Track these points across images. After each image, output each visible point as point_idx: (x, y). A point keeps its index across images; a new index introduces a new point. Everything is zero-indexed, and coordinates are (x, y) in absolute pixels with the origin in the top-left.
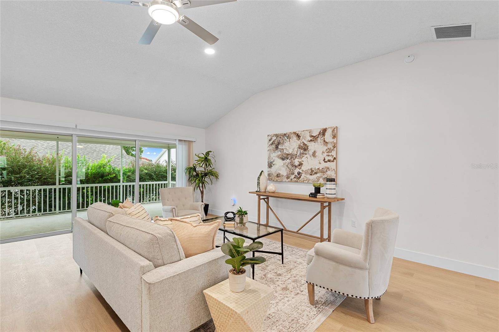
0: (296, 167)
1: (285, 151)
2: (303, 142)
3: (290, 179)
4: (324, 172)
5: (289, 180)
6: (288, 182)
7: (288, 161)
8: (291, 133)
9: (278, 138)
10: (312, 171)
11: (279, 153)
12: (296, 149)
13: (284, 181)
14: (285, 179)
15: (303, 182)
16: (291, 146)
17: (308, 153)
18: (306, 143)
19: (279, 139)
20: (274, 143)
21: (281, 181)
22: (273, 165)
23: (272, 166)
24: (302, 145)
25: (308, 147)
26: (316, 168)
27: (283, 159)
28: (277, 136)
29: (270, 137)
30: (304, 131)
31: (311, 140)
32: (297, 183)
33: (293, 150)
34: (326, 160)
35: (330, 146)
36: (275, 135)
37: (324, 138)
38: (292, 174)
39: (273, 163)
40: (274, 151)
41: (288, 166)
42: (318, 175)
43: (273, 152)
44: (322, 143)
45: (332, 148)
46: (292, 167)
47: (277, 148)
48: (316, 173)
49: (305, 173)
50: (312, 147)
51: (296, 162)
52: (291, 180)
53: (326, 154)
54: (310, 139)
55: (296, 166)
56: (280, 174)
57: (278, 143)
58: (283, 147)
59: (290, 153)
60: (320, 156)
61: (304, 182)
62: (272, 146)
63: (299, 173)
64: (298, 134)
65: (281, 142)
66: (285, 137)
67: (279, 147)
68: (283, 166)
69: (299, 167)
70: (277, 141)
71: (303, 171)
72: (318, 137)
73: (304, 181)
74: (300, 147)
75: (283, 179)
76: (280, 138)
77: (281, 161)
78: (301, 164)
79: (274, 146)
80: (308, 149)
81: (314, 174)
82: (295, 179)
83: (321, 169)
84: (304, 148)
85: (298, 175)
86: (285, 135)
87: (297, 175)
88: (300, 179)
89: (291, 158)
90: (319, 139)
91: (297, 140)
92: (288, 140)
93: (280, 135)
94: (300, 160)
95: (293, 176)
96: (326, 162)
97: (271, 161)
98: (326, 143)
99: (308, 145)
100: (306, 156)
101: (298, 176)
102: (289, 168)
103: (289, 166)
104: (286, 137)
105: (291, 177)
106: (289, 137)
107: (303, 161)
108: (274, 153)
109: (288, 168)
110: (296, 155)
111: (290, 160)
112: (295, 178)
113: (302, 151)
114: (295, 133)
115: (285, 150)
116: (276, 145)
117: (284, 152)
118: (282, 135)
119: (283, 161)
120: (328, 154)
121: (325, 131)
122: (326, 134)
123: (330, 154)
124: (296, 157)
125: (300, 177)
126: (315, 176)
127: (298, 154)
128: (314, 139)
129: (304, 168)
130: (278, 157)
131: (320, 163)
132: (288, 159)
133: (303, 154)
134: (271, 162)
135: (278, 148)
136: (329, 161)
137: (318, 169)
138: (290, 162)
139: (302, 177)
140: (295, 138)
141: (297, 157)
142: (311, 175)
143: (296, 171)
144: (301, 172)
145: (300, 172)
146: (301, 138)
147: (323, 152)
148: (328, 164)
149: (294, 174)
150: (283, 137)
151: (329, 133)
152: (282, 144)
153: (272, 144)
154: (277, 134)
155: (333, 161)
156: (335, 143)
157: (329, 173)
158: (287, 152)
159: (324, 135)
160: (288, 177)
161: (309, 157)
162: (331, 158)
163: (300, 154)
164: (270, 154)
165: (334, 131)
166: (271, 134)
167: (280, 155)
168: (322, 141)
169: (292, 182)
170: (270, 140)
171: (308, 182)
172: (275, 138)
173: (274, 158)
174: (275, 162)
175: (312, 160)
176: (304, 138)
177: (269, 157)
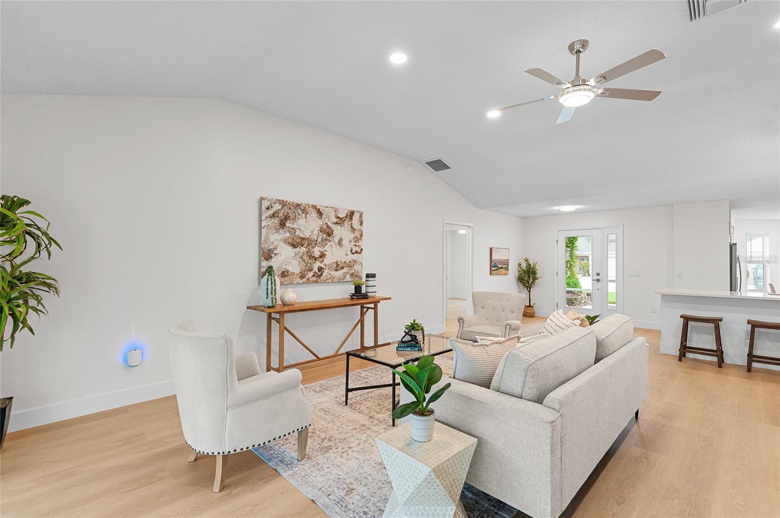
0: (315, 260)
1: (298, 233)
2: (326, 223)
3: (306, 279)
4: (351, 267)
5: (304, 280)
6: (303, 283)
7: (303, 249)
8: (308, 205)
9: (285, 208)
10: (338, 265)
11: (288, 235)
12: (316, 232)
13: (295, 282)
14: (298, 280)
15: (325, 282)
16: (308, 226)
17: (332, 240)
18: (330, 225)
19: (286, 209)
20: (277, 215)
21: (290, 284)
22: (273, 255)
23: (272, 257)
24: (325, 227)
25: (332, 231)
26: (343, 262)
27: (294, 246)
28: (283, 203)
29: (269, 202)
30: (327, 207)
31: (336, 223)
32: (317, 285)
33: (312, 232)
34: (353, 251)
35: (357, 234)
36: (279, 201)
37: (352, 223)
38: (309, 270)
39: (275, 252)
40: (277, 230)
41: (302, 258)
42: (345, 270)
43: (274, 231)
44: (350, 229)
45: (359, 237)
46: (310, 259)
47: (282, 224)
48: (342, 268)
49: (329, 268)
50: (338, 231)
51: (316, 252)
52: (308, 279)
53: (353, 243)
54: (335, 220)
55: (316, 258)
56: (288, 272)
57: (285, 216)
58: (295, 226)
59: (307, 237)
60: (347, 245)
61: (328, 281)
62: (273, 220)
63: (320, 269)
64: (319, 210)
65: (292, 215)
66: (299, 210)
67: (287, 224)
68: (294, 257)
69: (321, 259)
70: (284, 213)
71: (325, 265)
72: (345, 220)
73: (327, 279)
74: (322, 230)
75: (295, 279)
76: (290, 208)
77: (290, 248)
78: (322, 255)
79: (276, 221)
80: (333, 234)
81: (340, 270)
82: (315, 278)
83: (347, 262)
84: (328, 232)
85: (319, 271)
86: (298, 205)
87: (317, 271)
88: (321, 278)
89: (308, 245)
90: (346, 222)
91: (317, 219)
92: (304, 215)
93: (289, 203)
94: (322, 250)
95: (310, 274)
96: (353, 253)
97: (270, 248)
98: (353, 230)
99: (332, 228)
100: (330, 244)
101: (319, 273)
102: (304, 260)
103: (304, 258)
104: (301, 209)
105: (308, 276)
106: (304, 211)
107: (326, 251)
108: (276, 235)
109: (302, 262)
110: (317, 241)
111: (306, 248)
112: (313, 276)
113: (324, 236)
114: (314, 207)
115: (298, 230)
116: (281, 220)
117: (296, 234)
118: (293, 205)
119: (295, 250)
120: (355, 244)
121: (352, 213)
122: (354, 218)
123: (357, 244)
124: (316, 244)
125: (322, 275)
126: (340, 273)
127: (320, 240)
128: (340, 221)
129: (328, 260)
130: (285, 241)
131: (347, 255)
132: (302, 246)
133: (326, 240)
134: (269, 250)
135: (284, 225)
136: (356, 252)
137: (345, 262)
138: (307, 252)
139: (324, 274)
140: (315, 215)
141: (318, 245)
142: (336, 270)
143: (317, 265)
144: (323, 267)
145: (321, 267)
146: (324, 216)
147: (350, 241)
148: (355, 256)
149: (312, 270)
150: (294, 208)
151: (356, 217)
152: (292, 219)
153: (273, 216)
154: (283, 201)
155: (360, 253)
156: (362, 231)
157: (356, 267)
158: (301, 235)
159: (351, 219)
160: (302, 277)
161: (334, 245)
162: (358, 249)
163: (322, 240)
164: (267, 234)
165: (361, 216)
166: (269, 197)
167: (288, 238)
168: (350, 226)
169: (309, 283)
170: (268, 208)
171: (332, 281)
172: (280, 207)
173: (276, 243)
174: (278, 249)
175: (337, 250)
176: (328, 217)
177: (264, 240)
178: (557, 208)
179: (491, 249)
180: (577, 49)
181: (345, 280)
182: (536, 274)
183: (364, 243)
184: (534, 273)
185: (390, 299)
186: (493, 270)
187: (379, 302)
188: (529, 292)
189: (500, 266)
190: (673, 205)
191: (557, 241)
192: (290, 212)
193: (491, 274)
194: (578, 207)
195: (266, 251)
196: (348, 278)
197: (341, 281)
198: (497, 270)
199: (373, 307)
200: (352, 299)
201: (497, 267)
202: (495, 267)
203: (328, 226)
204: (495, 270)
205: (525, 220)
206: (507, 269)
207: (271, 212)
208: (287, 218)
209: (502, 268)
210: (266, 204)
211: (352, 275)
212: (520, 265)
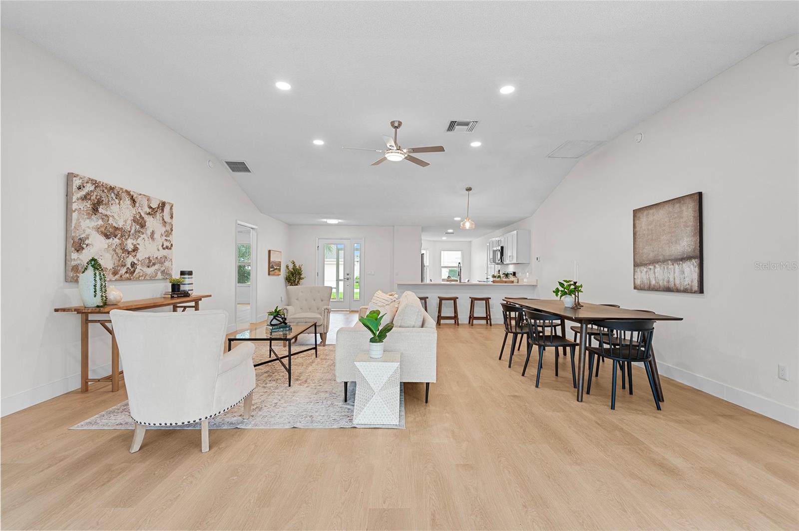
0: (128, 254)
2: (139, 212)
3: (119, 275)
4: (162, 263)
5: (116, 277)
6: (116, 280)
7: (116, 241)
8: (122, 189)
9: (98, 189)
10: (150, 261)
11: (100, 222)
12: (129, 222)
14: (111, 276)
15: (138, 279)
16: (121, 215)
17: (145, 233)
18: (143, 215)
19: (98, 192)
20: (89, 197)
22: (84, 246)
23: (83, 248)
24: (138, 217)
25: (145, 222)
26: (155, 257)
27: (107, 236)
28: (96, 184)
29: (81, 181)
30: (141, 194)
31: (149, 214)
32: (128, 282)
33: (125, 221)
34: (165, 246)
35: (168, 228)
36: (92, 180)
37: (163, 216)
38: (122, 266)
39: (87, 242)
40: (89, 216)
41: (115, 251)
42: (157, 267)
43: (86, 217)
44: (161, 221)
45: (170, 231)
46: (123, 253)
47: (95, 210)
48: (154, 264)
49: (142, 264)
51: (130, 245)
52: (121, 276)
53: (164, 238)
54: (148, 210)
55: (129, 252)
57: (98, 200)
58: (108, 213)
59: (121, 226)
60: (159, 239)
61: (140, 278)
62: (85, 203)
63: (133, 265)
64: (132, 197)
65: (105, 200)
66: (113, 194)
67: (100, 210)
68: (107, 250)
69: (134, 254)
70: (96, 196)
71: (138, 260)
72: (157, 211)
73: (139, 276)
74: (135, 220)
76: (103, 191)
77: (102, 238)
78: (135, 249)
79: (88, 204)
80: (145, 225)
81: (152, 266)
82: (128, 275)
83: (159, 258)
84: (141, 223)
85: (132, 267)
86: (112, 189)
87: (130, 267)
88: (134, 275)
89: (122, 236)
90: (158, 214)
91: (131, 207)
92: (117, 201)
93: (102, 185)
94: (135, 242)
95: (124, 270)
96: (164, 249)
97: (82, 237)
98: (165, 223)
99: (145, 219)
100: (142, 236)
101: (132, 270)
102: (117, 254)
103: (117, 251)
104: (114, 194)
105: (120, 272)
106: (118, 196)
107: (139, 244)
108: (88, 221)
109: (115, 255)
110: (130, 232)
111: (119, 239)
112: (126, 272)
113: (137, 227)
114: (128, 193)
115: (111, 218)
116: (94, 204)
117: (109, 222)
118: (106, 188)
119: (108, 241)
120: (166, 238)
121: (163, 204)
122: (165, 209)
124: (129, 236)
125: (134, 271)
126: (152, 269)
127: (133, 231)
128: (153, 212)
129: (141, 255)
130: (98, 229)
131: (158, 250)
132: (116, 237)
133: (139, 232)
134: (80, 239)
135: (97, 211)
136: (167, 248)
137: (157, 258)
138: (120, 244)
139: (137, 271)
140: (128, 202)
141: (131, 237)
142: (148, 267)
143: (130, 260)
144: (136, 262)
145: (134, 263)
146: (137, 205)
147: (162, 235)
148: (166, 252)
149: (125, 266)
150: (108, 191)
151: (167, 209)
152: (105, 204)
153: (85, 198)
154: (96, 181)
155: (170, 249)
156: (172, 225)
157: (167, 264)
158: (115, 224)
159: (163, 210)
160: (115, 273)
161: (146, 239)
162: (169, 245)
163: (136, 231)
164: (78, 219)
165: (171, 209)
166: (81, 174)
167: (101, 226)
168: (161, 218)
169: (122, 280)
170: (79, 188)
171: (145, 278)
172: (92, 188)
173: (88, 231)
174: (90, 239)
175: (150, 243)
176: (141, 206)
177: (75, 227)
178: (325, 220)
179: (269, 251)
180: (396, 125)
181: (156, 278)
182: (301, 275)
183: (174, 238)
184: (300, 274)
185: (210, 296)
186: (270, 271)
187: (201, 300)
189: (275, 267)
190: (394, 226)
191: (318, 247)
192: (103, 195)
193: (269, 274)
195: (76, 240)
196: (160, 276)
197: (153, 278)
198: (274, 270)
199: (194, 305)
200: (172, 297)
201: (273, 268)
202: (271, 268)
203: (141, 216)
204: (272, 270)
205: (290, 226)
206: (279, 270)
207: (82, 193)
208: (99, 202)
209: (276, 269)
210: (77, 182)
211: (163, 272)
212: (287, 267)
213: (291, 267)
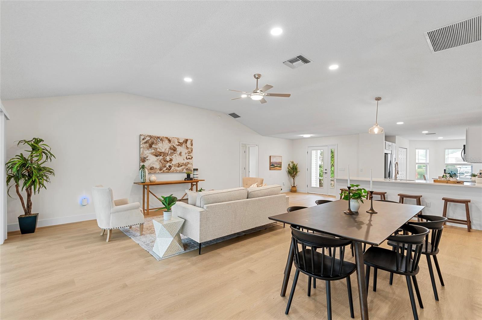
1: (158, 150)
3: (163, 171)
4: (186, 165)
6: (161, 173)
7: (161, 157)
8: (163, 137)
10: (179, 165)
11: (153, 151)
12: (168, 149)
13: (157, 172)
14: (159, 171)
15: (173, 172)
16: (164, 147)
17: (176, 153)
18: (175, 146)
19: (152, 139)
20: (148, 142)
21: (154, 173)
22: (146, 160)
23: (145, 161)
24: (172, 147)
25: (176, 149)
26: (182, 163)
27: (156, 156)
28: (151, 137)
29: (144, 137)
30: (173, 138)
31: (178, 145)
32: (168, 174)
33: (166, 149)
34: (188, 158)
35: (190, 150)
36: (149, 136)
38: (164, 167)
39: (147, 158)
40: (148, 149)
42: (183, 167)
43: (146, 149)
44: (186, 148)
45: (191, 151)
46: (164, 162)
48: (181, 166)
49: (175, 166)
50: (179, 149)
51: (168, 158)
52: (164, 171)
53: (187, 154)
54: (178, 144)
55: (168, 161)
56: (153, 168)
57: (152, 143)
58: (157, 147)
59: (163, 152)
60: (184, 155)
62: (146, 144)
63: (170, 166)
64: (169, 139)
65: (155, 142)
66: (159, 140)
67: (153, 146)
68: (157, 161)
69: (170, 162)
70: (151, 141)
71: (173, 164)
73: (173, 171)
74: (170, 148)
75: (157, 171)
76: (154, 139)
77: (154, 157)
78: (171, 160)
79: (148, 145)
82: (167, 171)
83: (184, 163)
84: (174, 149)
86: (158, 137)
88: (170, 170)
89: (164, 155)
90: (183, 145)
91: (168, 143)
92: (161, 142)
93: (154, 137)
94: (171, 157)
97: (145, 157)
98: (187, 148)
99: (176, 147)
100: (175, 155)
101: (169, 168)
102: (161, 162)
103: (161, 161)
105: (163, 169)
106: (162, 140)
107: (173, 158)
108: (147, 151)
109: (161, 163)
110: (168, 153)
111: (162, 156)
112: (166, 169)
113: (172, 151)
114: (167, 138)
116: (150, 144)
119: (157, 158)
120: (188, 154)
121: (187, 140)
122: (188, 142)
123: (190, 155)
124: (168, 155)
125: (171, 169)
126: (181, 168)
127: (169, 153)
128: (180, 144)
129: (173, 162)
130: (152, 154)
131: (184, 160)
133: (173, 153)
135: (152, 146)
137: (183, 163)
138: (163, 159)
139: (172, 169)
140: (167, 141)
142: (178, 167)
143: (168, 165)
144: (171, 165)
146: (172, 142)
147: (186, 153)
148: (188, 161)
149: (166, 167)
150: (156, 139)
151: (189, 142)
152: (155, 144)
153: (146, 143)
154: (151, 136)
155: (191, 159)
156: (192, 149)
157: (189, 166)
158: (160, 151)
159: (186, 143)
160: (161, 170)
161: (177, 155)
162: (190, 157)
163: (171, 153)
164: (143, 150)
165: (192, 141)
166: (144, 134)
167: (154, 152)
168: (185, 146)
169: (164, 173)
170: (143, 139)
171: (176, 172)
172: (149, 138)
173: (147, 155)
174: (148, 157)
175: (179, 157)
176: (174, 142)
177: (142, 154)
178: (301, 135)
179: (270, 156)
180: (257, 77)
181: (183, 172)
182: (297, 170)
183: (193, 154)
185: (204, 180)
186: (271, 168)
187: (198, 182)
188: (294, 179)
189: (275, 165)
190: (359, 134)
191: (308, 152)
192: (154, 140)
193: (270, 170)
194: (312, 135)
195: (142, 158)
196: (185, 171)
197: (181, 172)
198: (274, 167)
199: (195, 184)
200: (185, 180)
201: (274, 166)
202: (272, 166)
203: (174, 146)
204: (272, 167)
205: (293, 141)
206: (280, 167)
207: (145, 141)
208: (153, 143)
209: (277, 166)
210: (142, 137)
211: (187, 169)
212: (289, 165)
213: (291, 165)
